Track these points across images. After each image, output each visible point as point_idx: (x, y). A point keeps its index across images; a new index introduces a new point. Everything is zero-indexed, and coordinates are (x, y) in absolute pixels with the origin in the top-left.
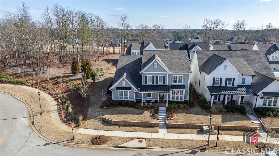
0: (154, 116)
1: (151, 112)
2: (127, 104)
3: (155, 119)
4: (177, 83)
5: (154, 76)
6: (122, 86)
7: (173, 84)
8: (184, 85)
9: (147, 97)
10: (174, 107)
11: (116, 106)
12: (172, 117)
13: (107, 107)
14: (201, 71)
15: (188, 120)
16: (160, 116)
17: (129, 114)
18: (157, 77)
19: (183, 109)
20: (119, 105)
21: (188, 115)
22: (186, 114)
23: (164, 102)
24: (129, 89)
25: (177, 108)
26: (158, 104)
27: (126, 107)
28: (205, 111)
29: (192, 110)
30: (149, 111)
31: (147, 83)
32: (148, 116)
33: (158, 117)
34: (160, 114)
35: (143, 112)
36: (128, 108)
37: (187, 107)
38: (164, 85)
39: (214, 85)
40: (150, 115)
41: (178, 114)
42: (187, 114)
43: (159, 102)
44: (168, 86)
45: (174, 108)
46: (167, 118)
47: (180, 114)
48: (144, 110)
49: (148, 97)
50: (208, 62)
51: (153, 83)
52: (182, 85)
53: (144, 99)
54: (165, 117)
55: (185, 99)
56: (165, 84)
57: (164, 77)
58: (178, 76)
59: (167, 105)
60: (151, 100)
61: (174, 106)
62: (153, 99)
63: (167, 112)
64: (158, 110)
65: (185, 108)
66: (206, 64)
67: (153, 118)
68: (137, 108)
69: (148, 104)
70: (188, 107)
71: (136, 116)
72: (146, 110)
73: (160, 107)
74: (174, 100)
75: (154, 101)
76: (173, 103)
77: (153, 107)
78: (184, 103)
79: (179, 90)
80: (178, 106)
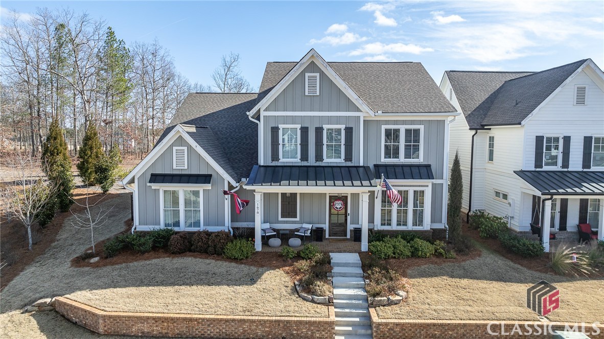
0: (309, 291)
1: (297, 272)
2: (190, 242)
3: (313, 301)
4: (398, 157)
5: (307, 128)
6: (175, 167)
7: (384, 160)
8: (429, 166)
9: (280, 219)
10: (394, 253)
11: (143, 253)
12: (392, 290)
13: (101, 258)
14: (476, 129)
15: (471, 303)
16: (337, 291)
17: (191, 284)
18: (319, 131)
19: (434, 259)
20: (155, 248)
21: (465, 282)
22: (454, 280)
23: (348, 236)
24: (206, 179)
25: (408, 257)
26: (324, 243)
27: (185, 256)
28: (530, 268)
29: (470, 263)
30: (287, 268)
31: (278, 159)
32: (283, 289)
33: (330, 295)
34: (335, 280)
35: (259, 276)
36: (194, 260)
37: (449, 251)
38: (349, 164)
39: (542, 167)
40: (291, 284)
41: (420, 280)
42: (458, 280)
43: (327, 236)
44: (366, 168)
45: (397, 255)
46: (371, 300)
47: (429, 281)
48: (262, 266)
49: (283, 216)
50: (492, 102)
51: (304, 157)
52: (419, 166)
53: (267, 226)
54: (361, 292)
56: (351, 160)
57: (349, 131)
58: (402, 128)
59: (364, 245)
60: (298, 230)
61: (394, 246)
62: (305, 226)
63: (369, 272)
64: (327, 266)
65: (441, 254)
66: (489, 107)
67: (304, 299)
68: (235, 260)
69: (285, 242)
70: (453, 254)
71: (224, 290)
72: (275, 268)
73: (336, 252)
74: (390, 227)
75: (308, 234)
76: (389, 236)
77: (302, 255)
78: (431, 238)
79: (411, 186)
80: (413, 248)
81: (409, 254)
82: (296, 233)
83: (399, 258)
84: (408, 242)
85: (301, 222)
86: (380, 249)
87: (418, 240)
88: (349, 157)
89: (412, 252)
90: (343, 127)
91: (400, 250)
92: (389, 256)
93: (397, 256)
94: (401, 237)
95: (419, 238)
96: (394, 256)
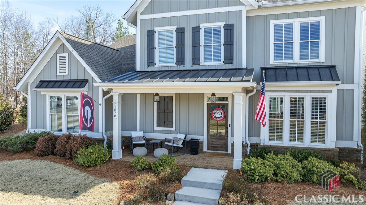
4: (291, 58)
5: (183, 29)
6: (58, 73)
7: (272, 62)
8: (333, 67)
9: (156, 128)
10: (275, 174)
18: (196, 31)
23: (229, 151)
24: (82, 83)
25: (297, 181)
31: (153, 64)
35: (88, 189)
38: (229, 66)
43: (205, 149)
49: (158, 125)
52: (318, 67)
55: (338, 138)
57: (229, 28)
58: (296, 23)
59: (238, 162)
60: (166, 140)
61: (276, 165)
65: (351, 181)
69: (150, 152)
73: (200, 167)
74: (280, 142)
75: (180, 144)
76: (273, 152)
77: (153, 167)
78: (336, 159)
79: (308, 91)
80: (305, 170)
81: (299, 177)
82: (166, 143)
83: (282, 182)
84: (300, 161)
85: (176, 132)
86: (255, 167)
87: (315, 159)
88: (229, 59)
89: (304, 176)
90: (222, 24)
91: (285, 171)
92: (267, 177)
93: (279, 178)
94: (290, 154)
95: (316, 157)
96: (275, 178)
